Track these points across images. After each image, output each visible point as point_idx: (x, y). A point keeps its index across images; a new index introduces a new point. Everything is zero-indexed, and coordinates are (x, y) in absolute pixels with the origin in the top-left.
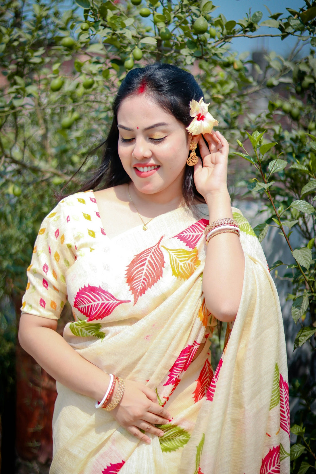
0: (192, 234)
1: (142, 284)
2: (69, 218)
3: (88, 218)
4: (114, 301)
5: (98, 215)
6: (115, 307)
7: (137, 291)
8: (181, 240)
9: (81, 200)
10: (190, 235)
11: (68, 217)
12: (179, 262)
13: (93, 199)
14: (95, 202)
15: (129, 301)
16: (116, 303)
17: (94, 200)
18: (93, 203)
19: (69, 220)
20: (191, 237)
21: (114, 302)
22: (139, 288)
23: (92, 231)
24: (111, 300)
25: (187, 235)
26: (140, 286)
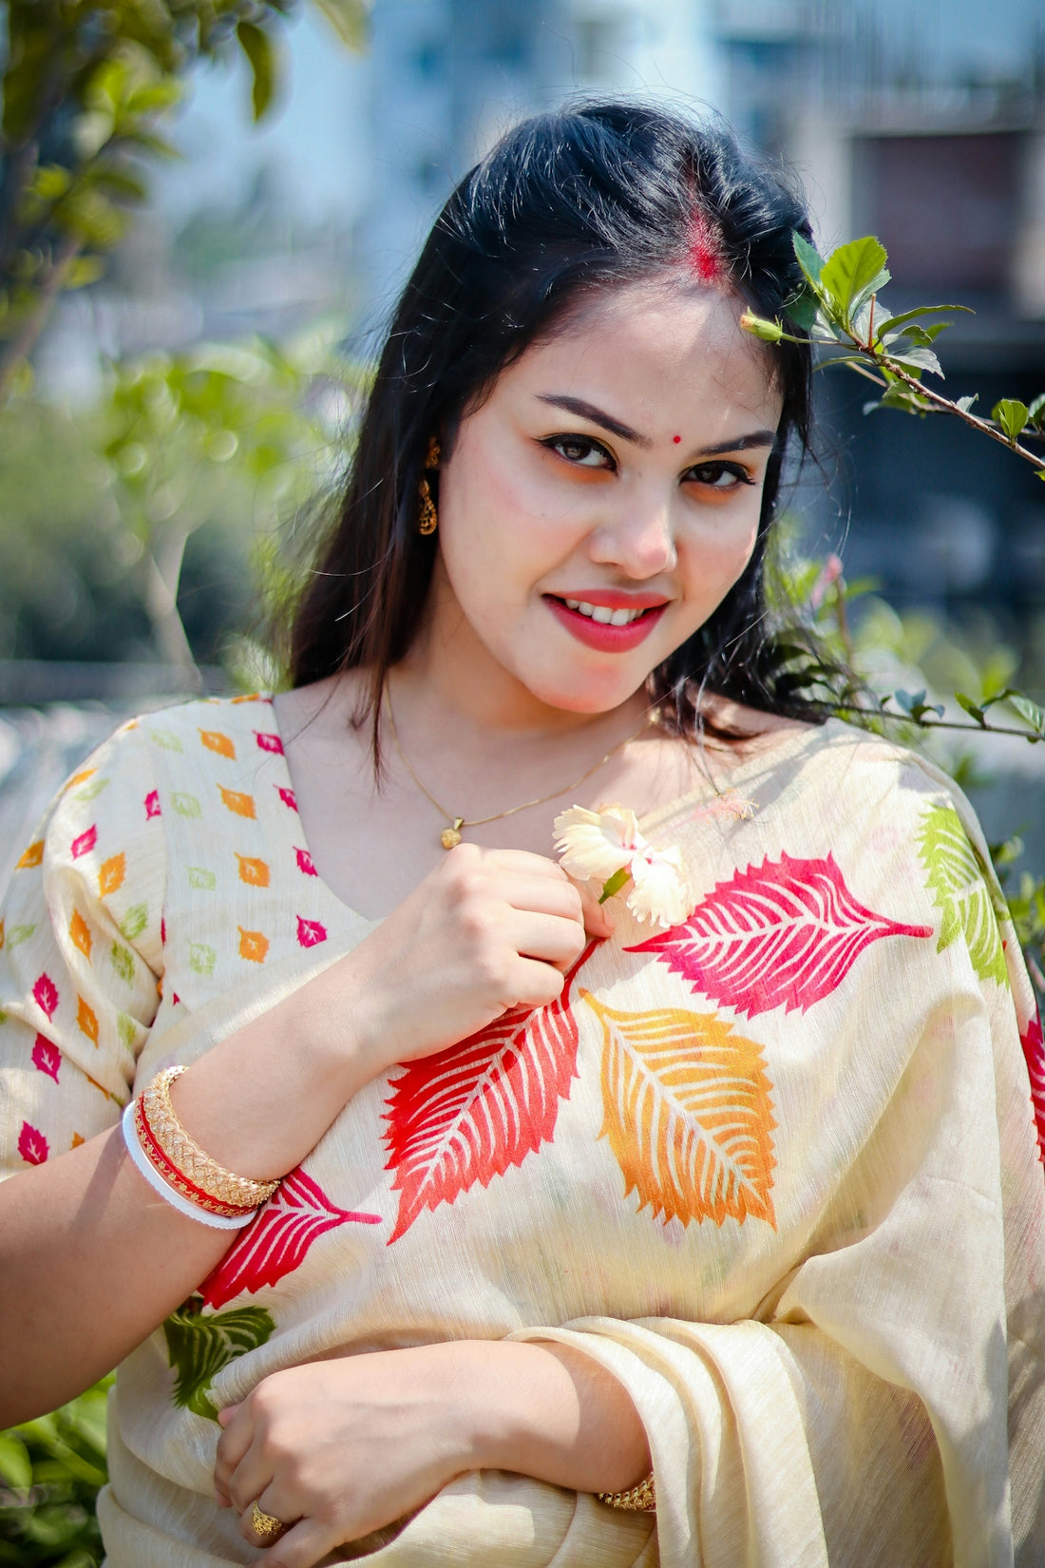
0: (728, 939)
1: (450, 1149)
2: (155, 803)
3: (246, 807)
4: (317, 1208)
5: (288, 799)
6: (313, 1235)
7: (420, 1181)
8: (671, 970)
9: (217, 742)
10: (720, 945)
11: (152, 797)
12: (644, 1069)
13: (271, 737)
14: (279, 749)
15: (374, 1220)
16: (323, 1221)
17: (272, 743)
18: (270, 754)
19: (158, 813)
20: (723, 953)
21: (315, 1213)
22: (432, 1164)
23: (257, 863)
24: (305, 1203)
25: (705, 948)
26: (438, 1160)
